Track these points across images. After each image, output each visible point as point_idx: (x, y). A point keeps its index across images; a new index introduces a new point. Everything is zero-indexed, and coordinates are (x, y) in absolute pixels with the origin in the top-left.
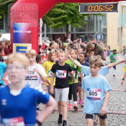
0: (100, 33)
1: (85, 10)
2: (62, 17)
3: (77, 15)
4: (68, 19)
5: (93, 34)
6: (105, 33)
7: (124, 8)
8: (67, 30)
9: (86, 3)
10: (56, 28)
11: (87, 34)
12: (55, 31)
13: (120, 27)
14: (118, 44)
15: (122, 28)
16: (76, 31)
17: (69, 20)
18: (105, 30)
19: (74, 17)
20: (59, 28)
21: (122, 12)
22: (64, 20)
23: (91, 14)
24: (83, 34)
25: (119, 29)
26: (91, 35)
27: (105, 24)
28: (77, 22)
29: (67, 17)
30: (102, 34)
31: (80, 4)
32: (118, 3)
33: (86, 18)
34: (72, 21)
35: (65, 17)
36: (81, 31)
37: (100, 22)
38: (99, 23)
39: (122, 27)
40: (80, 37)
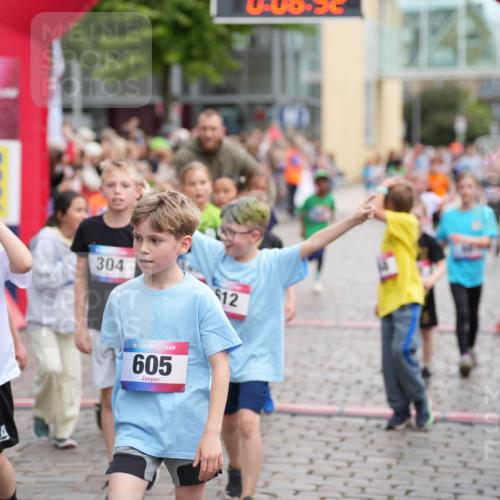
5: (269, 105)
15: (380, 84)
16: (201, 91)
25: (368, 85)
26: (258, 109)
28: (204, 58)
36: (219, 90)
37: (297, 56)
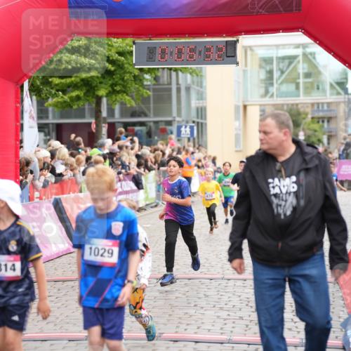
0: (187, 122)
1: (150, 58)
2: (84, 75)
3: (125, 72)
4: (101, 83)
5: (169, 123)
6: (200, 121)
7: (249, 52)
8: (97, 113)
9: (150, 40)
10: (65, 108)
11: (152, 124)
12: (62, 117)
13: (241, 105)
14: (237, 151)
15: (245, 107)
16: (122, 115)
17: (103, 85)
18: (201, 112)
19: (117, 77)
20: (75, 107)
21: (246, 65)
22: (89, 86)
23: (164, 68)
24: (142, 124)
25: (237, 108)
27: (201, 96)
28: (124, 92)
29: (98, 77)
30: (194, 122)
31: (134, 43)
32: (238, 40)
33: (147, 80)
34: (110, 89)
35: (92, 77)
36: (133, 115)
38: (183, 92)
39: (247, 103)
40: (133, 130)
